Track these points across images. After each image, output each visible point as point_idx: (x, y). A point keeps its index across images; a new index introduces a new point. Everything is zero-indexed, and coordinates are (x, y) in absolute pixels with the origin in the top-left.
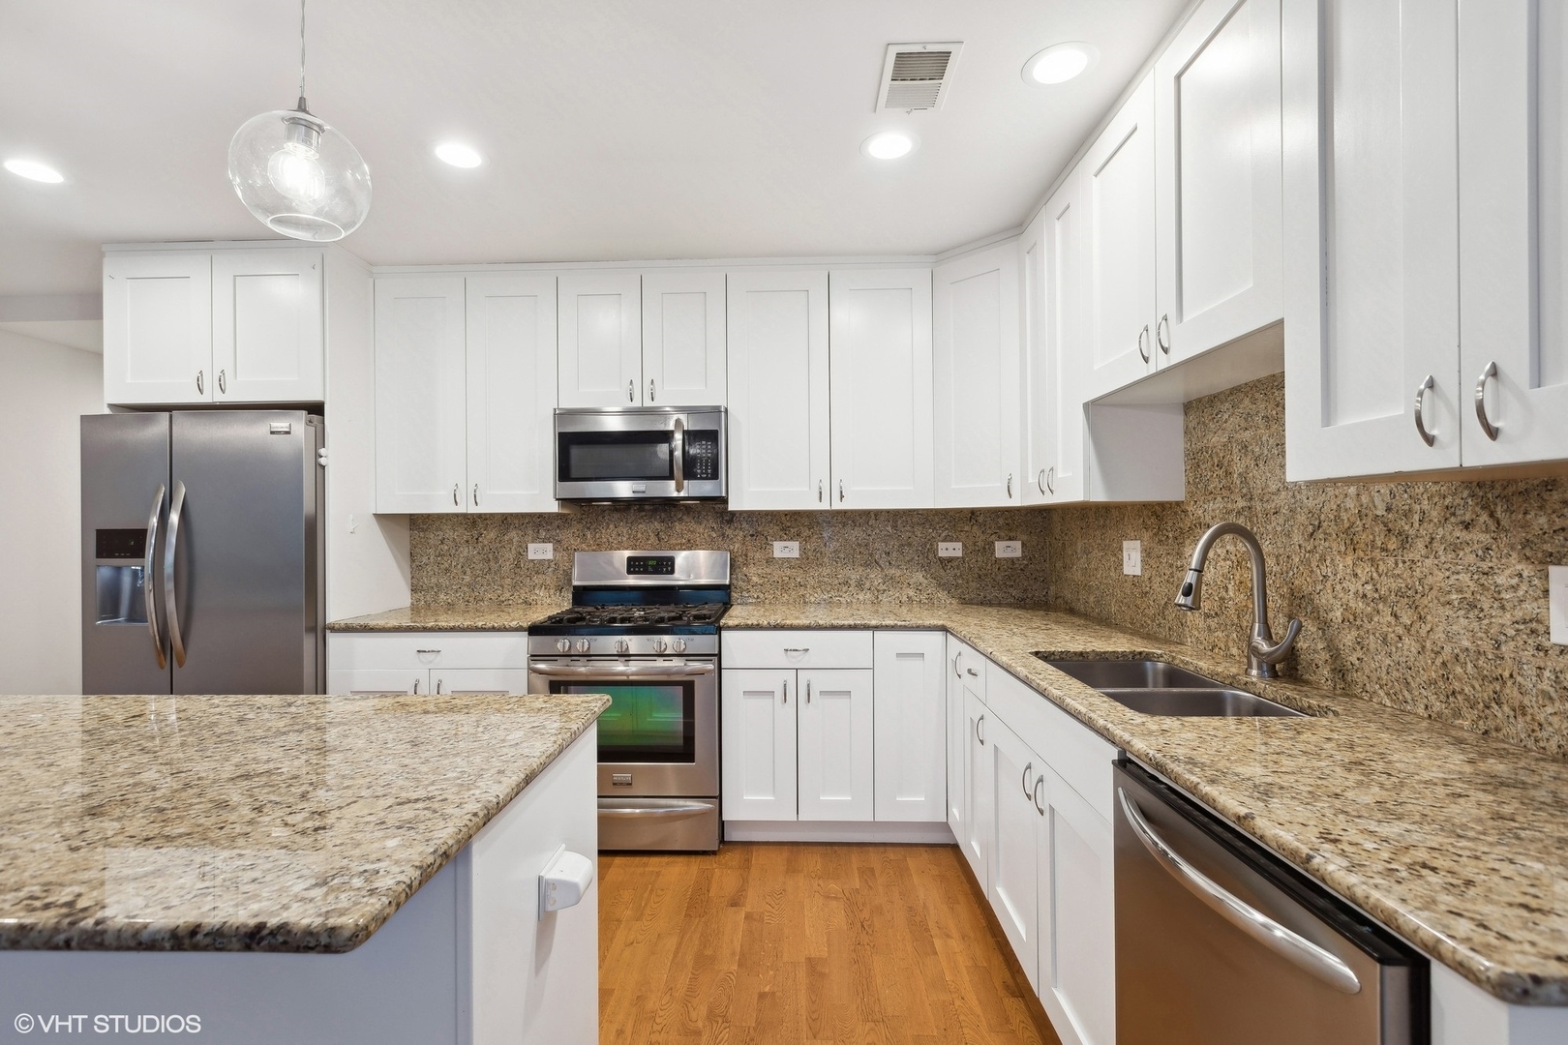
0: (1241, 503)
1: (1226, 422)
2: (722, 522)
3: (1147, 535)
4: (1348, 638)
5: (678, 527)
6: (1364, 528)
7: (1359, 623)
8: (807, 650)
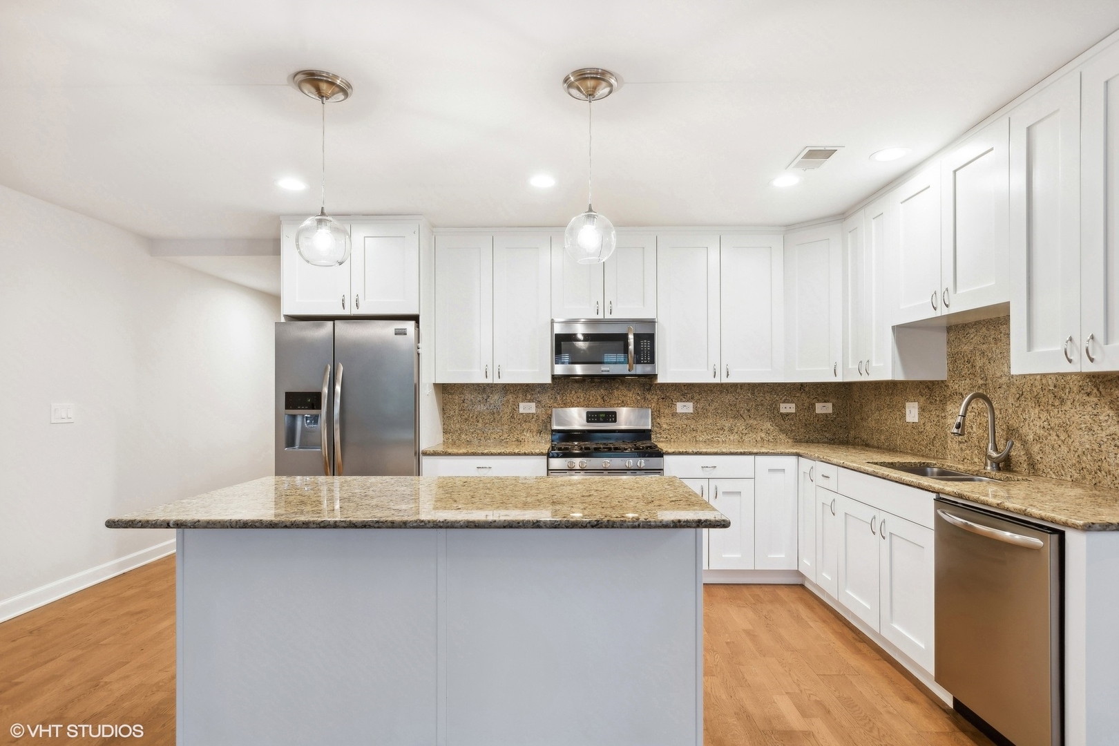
0: (981, 382)
1: (972, 339)
2: (644, 390)
3: (922, 399)
4: (1036, 448)
5: (616, 392)
6: (1044, 396)
7: (1041, 440)
8: (715, 467)
